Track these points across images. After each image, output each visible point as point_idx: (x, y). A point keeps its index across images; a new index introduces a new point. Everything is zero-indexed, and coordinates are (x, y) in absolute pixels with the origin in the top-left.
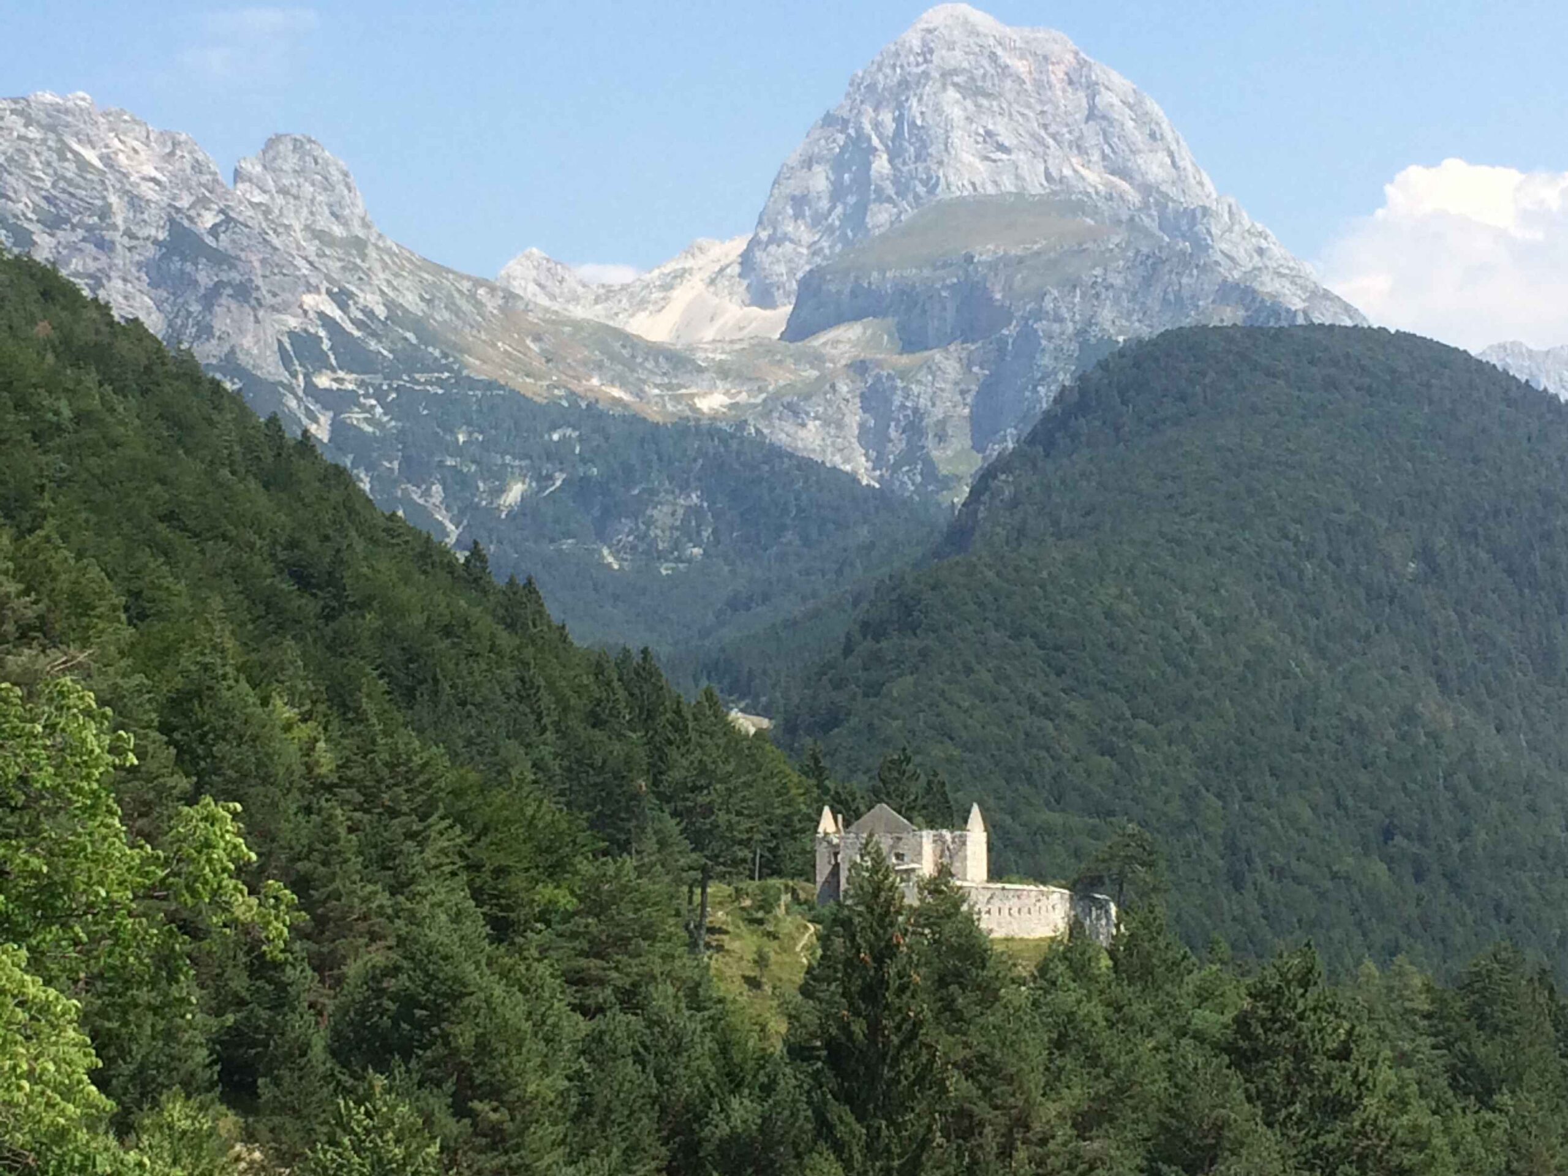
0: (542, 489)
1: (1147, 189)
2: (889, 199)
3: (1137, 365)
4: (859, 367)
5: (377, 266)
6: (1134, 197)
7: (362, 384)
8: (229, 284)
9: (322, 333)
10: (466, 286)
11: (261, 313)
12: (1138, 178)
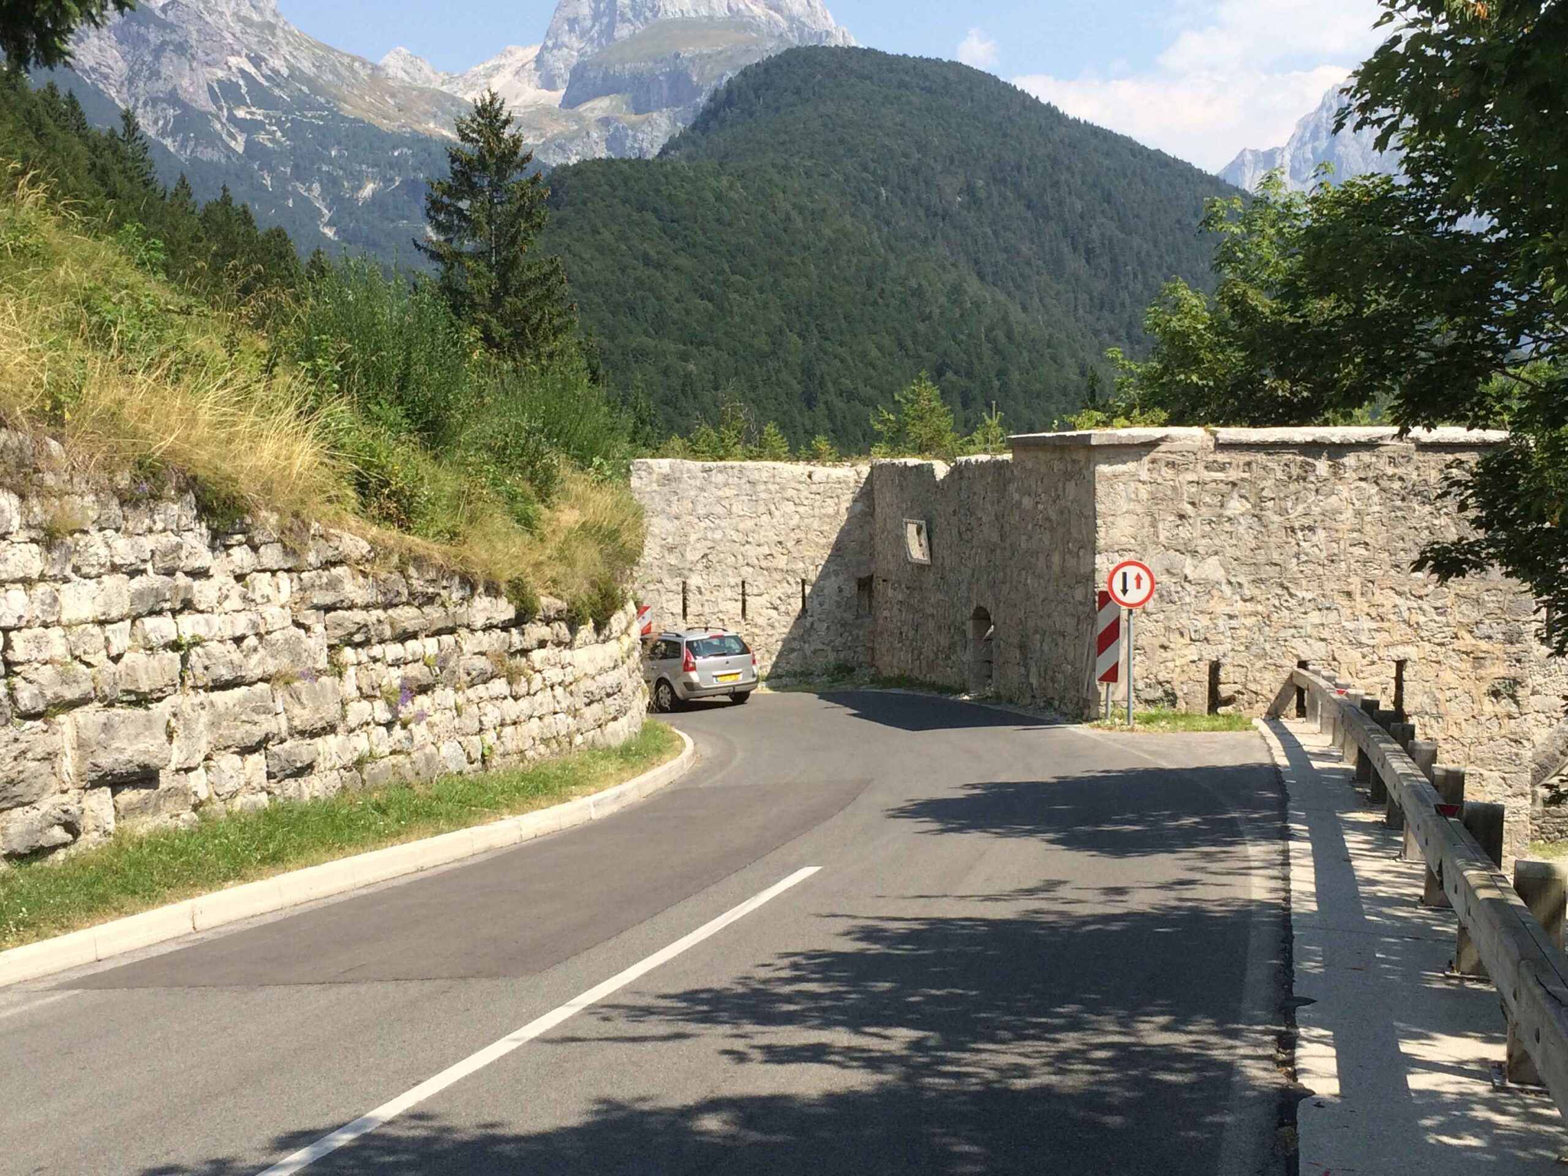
0: (386, 187)
1: (791, 19)
2: (629, 20)
3: (766, 71)
4: (605, 122)
5: (283, 42)
6: (784, 24)
7: (266, 116)
8: (171, 42)
9: (241, 82)
10: (346, 61)
11: (194, 64)
12: (786, 12)
